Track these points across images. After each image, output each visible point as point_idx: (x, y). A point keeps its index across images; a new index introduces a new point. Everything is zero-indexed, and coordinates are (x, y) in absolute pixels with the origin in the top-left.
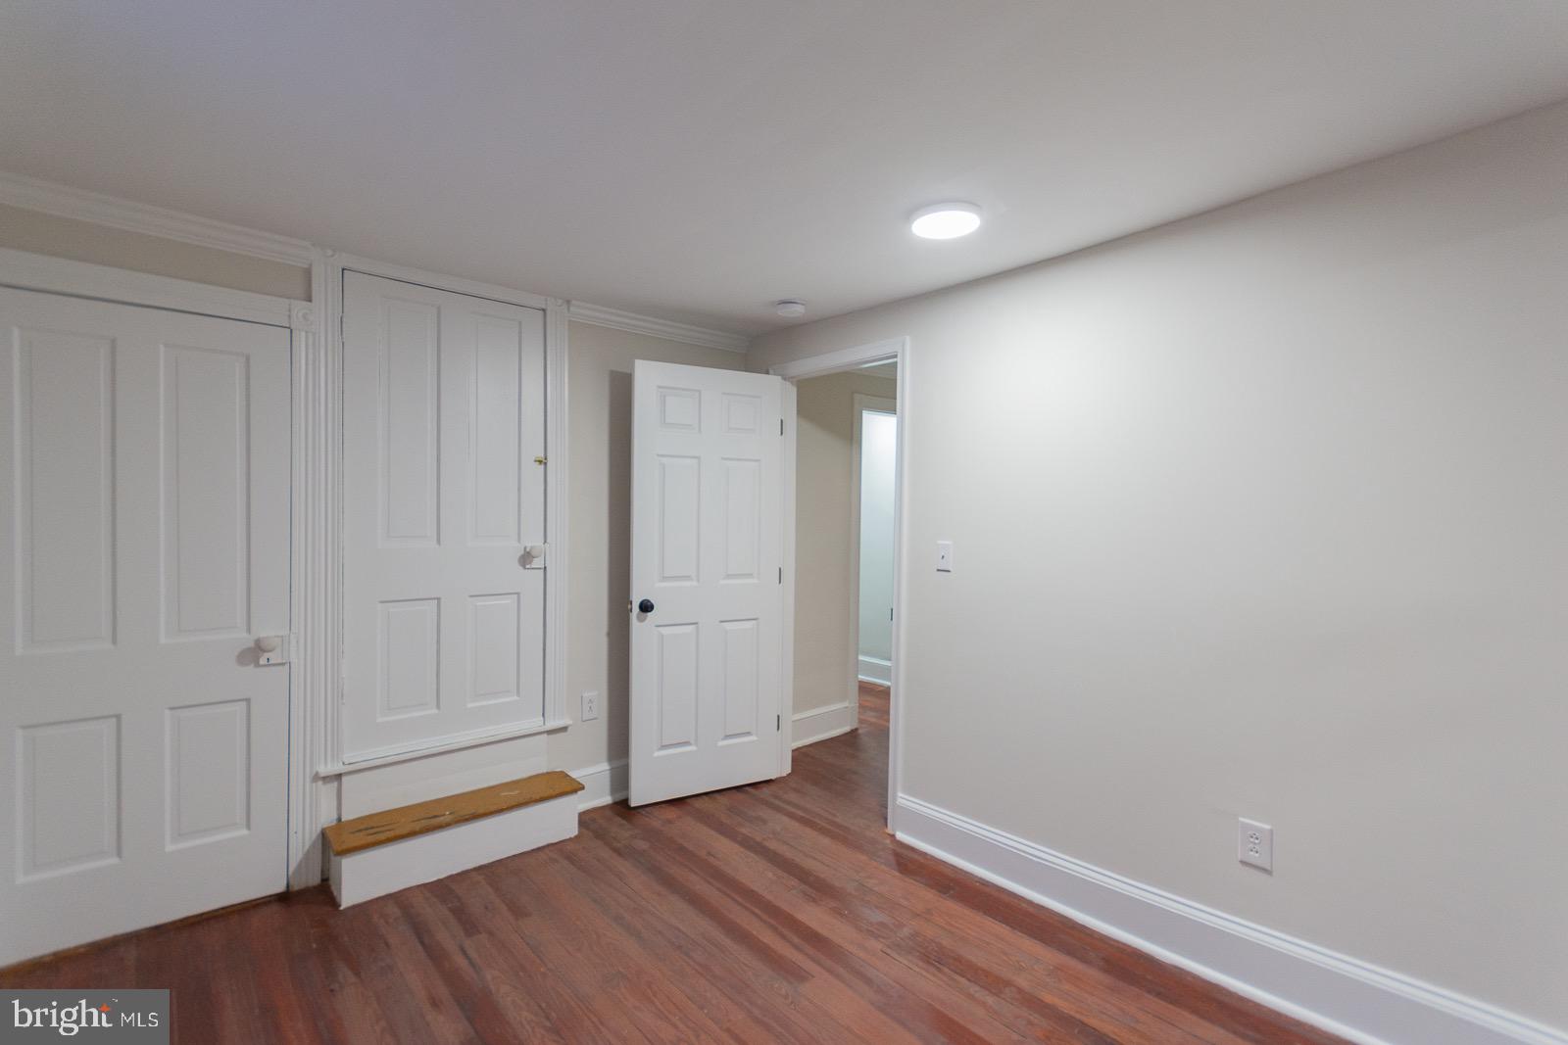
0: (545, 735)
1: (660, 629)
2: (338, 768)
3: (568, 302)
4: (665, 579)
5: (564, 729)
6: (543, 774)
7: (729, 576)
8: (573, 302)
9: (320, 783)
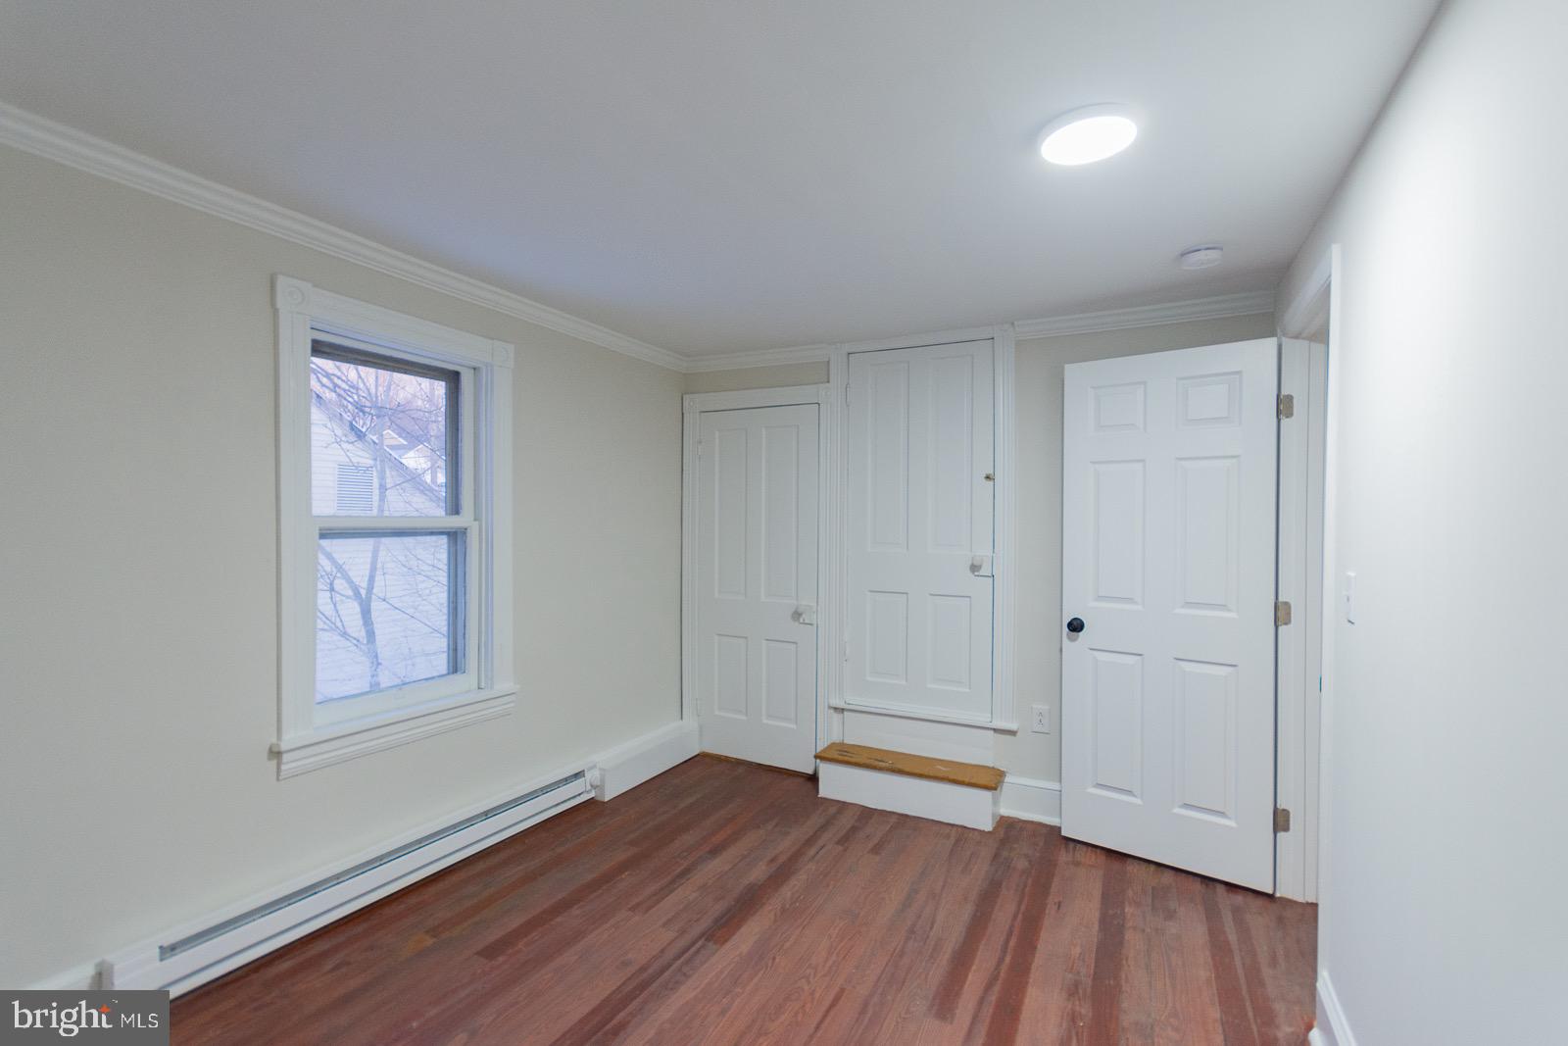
0: (992, 732)
1: (1096, 653)
2: (842, 705)
3: (1013, 324)
4: (1100, 598)
5: (1013, 733)
6: (988, 768)
7: (1189, 604)
8: (1016, 323)
9: (832, 711)
